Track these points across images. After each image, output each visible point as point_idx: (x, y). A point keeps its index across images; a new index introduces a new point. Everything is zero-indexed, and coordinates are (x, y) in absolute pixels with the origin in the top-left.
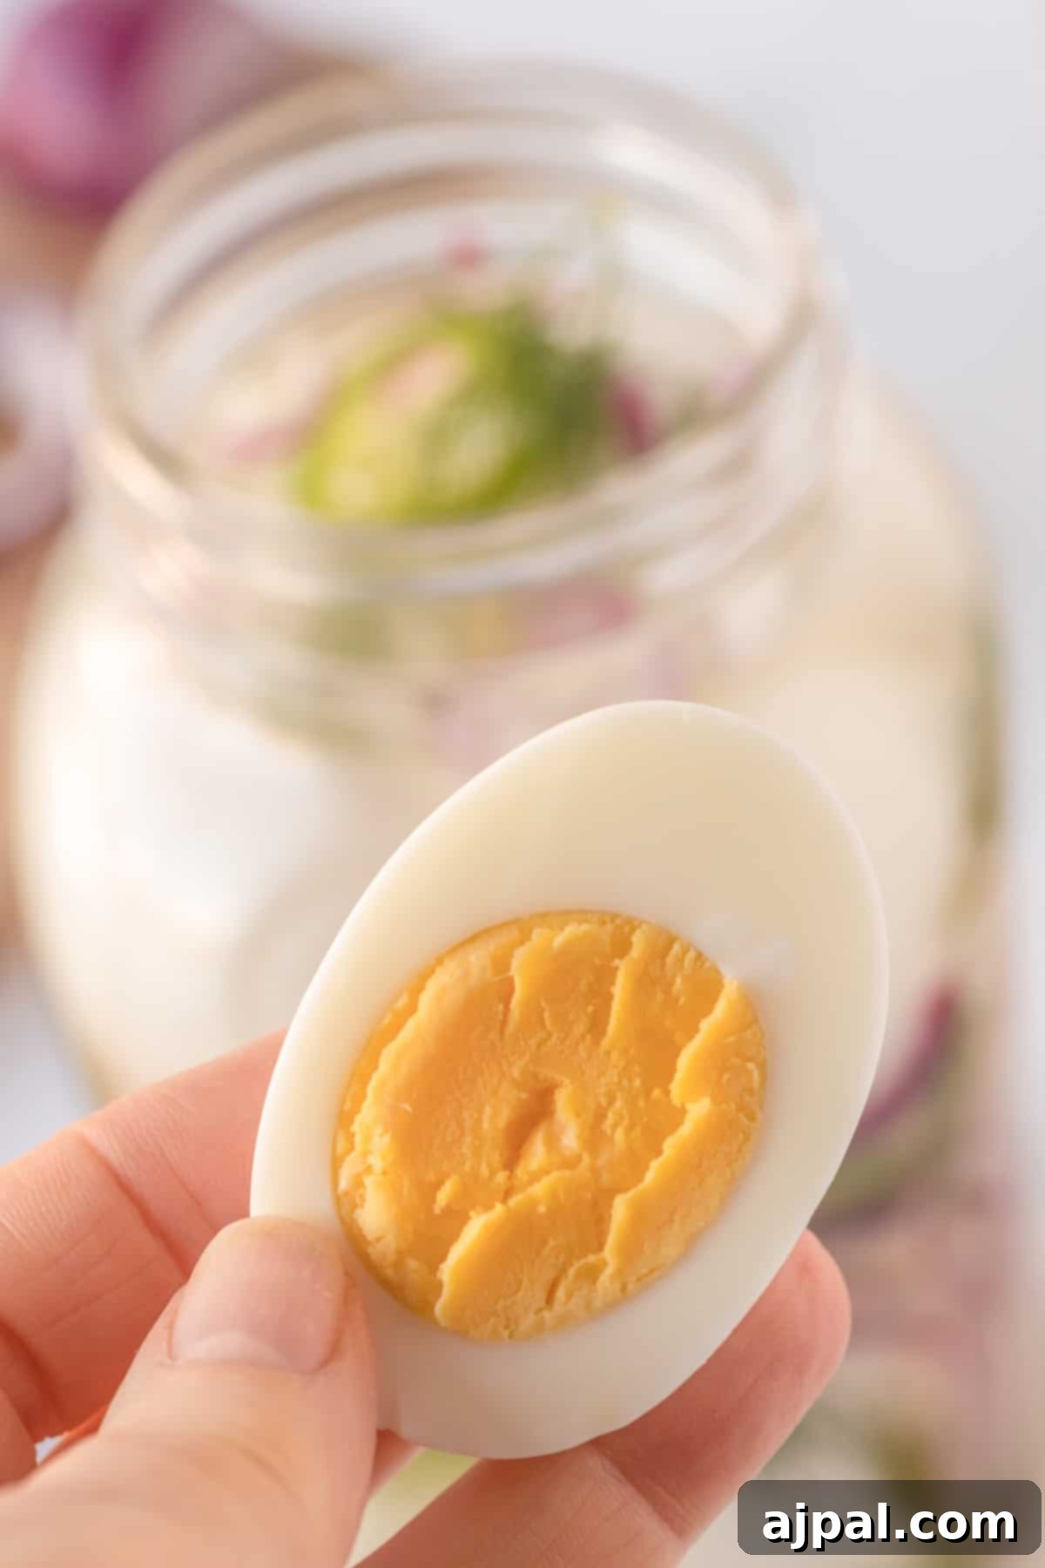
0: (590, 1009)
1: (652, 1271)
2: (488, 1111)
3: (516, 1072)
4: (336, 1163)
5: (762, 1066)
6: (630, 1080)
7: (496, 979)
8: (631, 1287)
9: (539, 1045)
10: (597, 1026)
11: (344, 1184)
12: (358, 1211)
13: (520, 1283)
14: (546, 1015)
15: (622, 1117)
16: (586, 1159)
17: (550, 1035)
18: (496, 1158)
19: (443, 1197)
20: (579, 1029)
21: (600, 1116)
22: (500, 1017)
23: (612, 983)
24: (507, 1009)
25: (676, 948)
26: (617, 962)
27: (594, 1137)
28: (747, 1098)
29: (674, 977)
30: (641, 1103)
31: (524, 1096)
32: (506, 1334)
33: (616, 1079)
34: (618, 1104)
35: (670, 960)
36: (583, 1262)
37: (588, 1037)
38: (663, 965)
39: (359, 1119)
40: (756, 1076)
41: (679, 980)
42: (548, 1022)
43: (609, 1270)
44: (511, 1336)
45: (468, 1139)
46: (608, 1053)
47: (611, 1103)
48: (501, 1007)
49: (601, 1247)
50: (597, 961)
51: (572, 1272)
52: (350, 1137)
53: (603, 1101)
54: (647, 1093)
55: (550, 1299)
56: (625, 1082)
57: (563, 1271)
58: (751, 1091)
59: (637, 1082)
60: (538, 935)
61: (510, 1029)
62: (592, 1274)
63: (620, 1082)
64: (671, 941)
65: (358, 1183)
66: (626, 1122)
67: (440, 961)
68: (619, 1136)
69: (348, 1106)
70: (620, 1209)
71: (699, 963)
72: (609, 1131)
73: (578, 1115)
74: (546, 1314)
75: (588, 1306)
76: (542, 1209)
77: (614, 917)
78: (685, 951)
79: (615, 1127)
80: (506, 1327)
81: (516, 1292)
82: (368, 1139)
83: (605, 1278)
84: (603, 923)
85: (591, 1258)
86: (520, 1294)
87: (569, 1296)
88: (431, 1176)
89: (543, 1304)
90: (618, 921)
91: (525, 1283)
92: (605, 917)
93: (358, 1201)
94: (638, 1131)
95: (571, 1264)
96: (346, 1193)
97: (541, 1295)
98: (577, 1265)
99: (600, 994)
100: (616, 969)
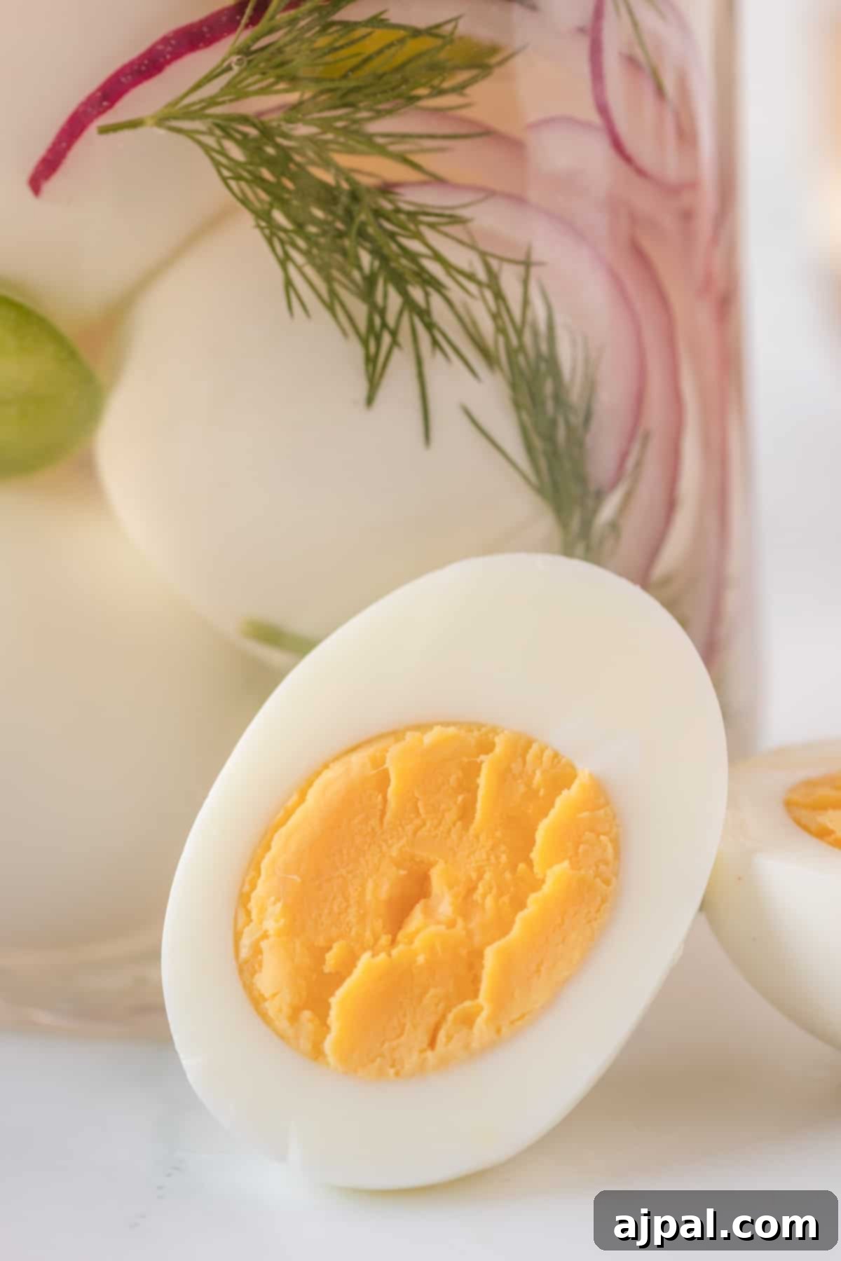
0: (460, 798)
1: (522, 1016)
2: (370, 886)
3: (394, 852)
4: (237, 936)
5: (616, 842)
6: (497, 858)
7: (375, 772)
8: (504, 1030)
9: (415, 833)
10: (466, 813)
11: (244, 952)
12: (257, 976)
13: (403, 1027)
14: (420, 804)
15: (491, 888)
16: (460, 923)
17: (424, 824)
18: (379, 924)
19: (331, 959)
20: (451, 816)
21: (472, 889)
22: (380, 807)
23: (478, 775)
24: (385, 800)
25: (535, 747)
26: (482, 757)
27: (466, 904)
28: (602, 867)
29: (534, 772)
30: (508, 875)
31: (403, 872)
32: (392, 1071)
33: (484, 856)
34: (487, 876)
35: (530, 757)
36: (460, 1007)
37: (459, 824)
38: (524, 762)
39: (254, 895)
40: (610, 850)
41: (538, 773)
42: (422, 810)
43: (484, 1014)
44: (397, 1074)
45: (353, 910)
46: (477, 837)
47: (480, 877)
48: (380, 797)
49: (475, 994)
50: (465, 760)
51: (450, 1017)
52: (248, 913)
53: (474, 875)
54: (514, 868)
55: (432, 1044)
56: (493, 858)
57: (443, 1017)
58: (606, 863)
59: (504, 858)
60: (410, 736)
61: (388, 816)
62: (468, 1020)
63: (488, 859)
64: (529, 743)
65: (257, 951)
66: (494, 891)
67: (326, 766)
68: (489, 902)
69: (247, 888)
70: (491, 957)
71: (556, 760)
72: (480, 900)
73: (451, 887)
74: (429, 1054)
75: (467, 1046)
76: (421, 959)
77: (480, 726)
78: (542, 751)
79: (484, 896)
80: (393, 1066)
81: (401, 1034)
82: (262, 910)
83: (480, 1021)
84: (471, 731)
85: (468, 1004)
86: (403, 1039)
87: (449, 1038)
88: (321, 942)
89: (425, 1045)
90: (484, 730)
91: (408, 1026)
92: (470, 726)
93: (257, 967)
94: (506, 899)
95: (450, 1011)
96: (246, 962)
97: (424, 1039)
98: (455, 1011)
99: (468, 787)
100: (482, 762)
